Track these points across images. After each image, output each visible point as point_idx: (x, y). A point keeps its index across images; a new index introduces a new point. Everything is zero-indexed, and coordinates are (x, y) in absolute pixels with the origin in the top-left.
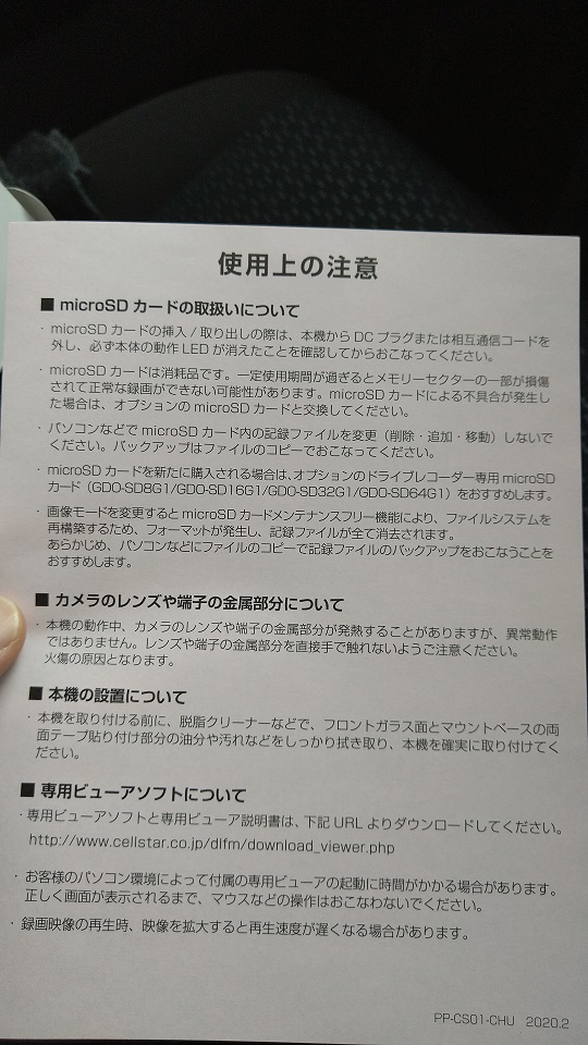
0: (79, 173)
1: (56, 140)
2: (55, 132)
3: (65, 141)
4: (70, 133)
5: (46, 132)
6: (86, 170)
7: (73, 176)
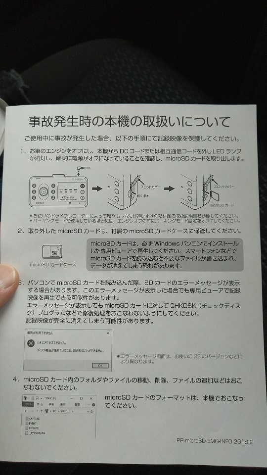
0: (23, 88)
1: (13, 74)
2: (13, 71)
3: (17, 74)
4: (20, 71)
5: (9, 71)
6: (27, 86)
7: (20, 89)
